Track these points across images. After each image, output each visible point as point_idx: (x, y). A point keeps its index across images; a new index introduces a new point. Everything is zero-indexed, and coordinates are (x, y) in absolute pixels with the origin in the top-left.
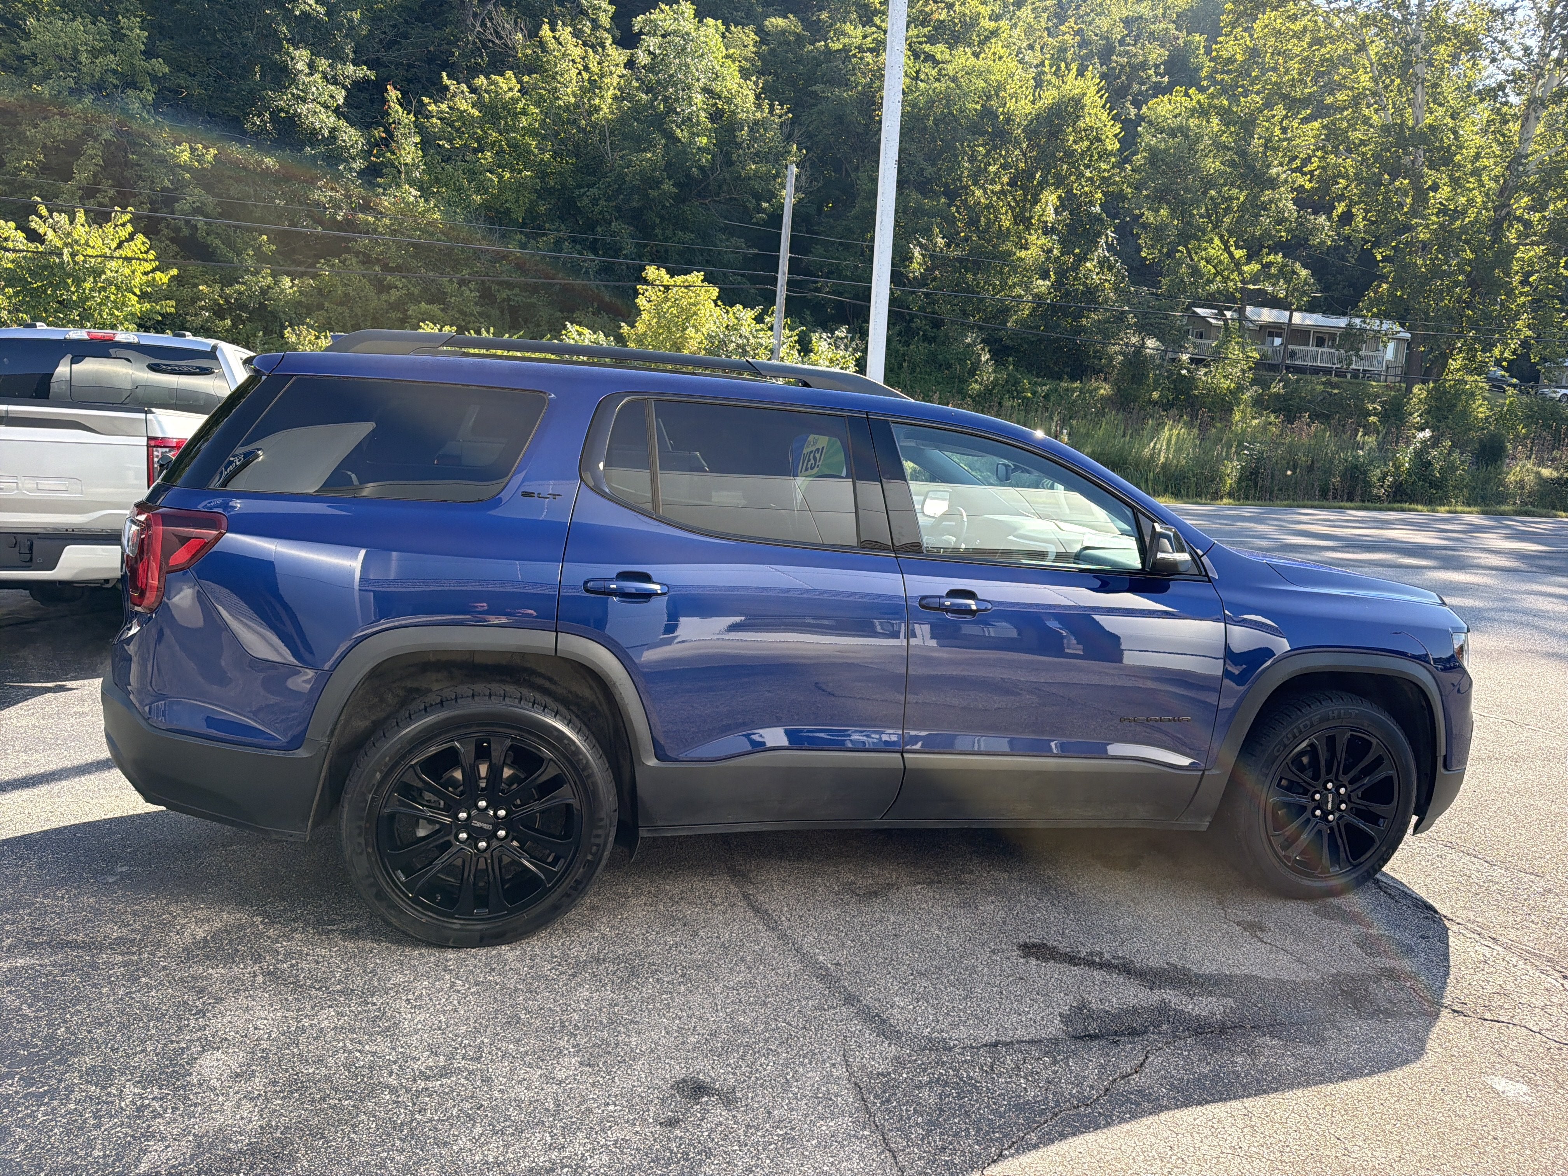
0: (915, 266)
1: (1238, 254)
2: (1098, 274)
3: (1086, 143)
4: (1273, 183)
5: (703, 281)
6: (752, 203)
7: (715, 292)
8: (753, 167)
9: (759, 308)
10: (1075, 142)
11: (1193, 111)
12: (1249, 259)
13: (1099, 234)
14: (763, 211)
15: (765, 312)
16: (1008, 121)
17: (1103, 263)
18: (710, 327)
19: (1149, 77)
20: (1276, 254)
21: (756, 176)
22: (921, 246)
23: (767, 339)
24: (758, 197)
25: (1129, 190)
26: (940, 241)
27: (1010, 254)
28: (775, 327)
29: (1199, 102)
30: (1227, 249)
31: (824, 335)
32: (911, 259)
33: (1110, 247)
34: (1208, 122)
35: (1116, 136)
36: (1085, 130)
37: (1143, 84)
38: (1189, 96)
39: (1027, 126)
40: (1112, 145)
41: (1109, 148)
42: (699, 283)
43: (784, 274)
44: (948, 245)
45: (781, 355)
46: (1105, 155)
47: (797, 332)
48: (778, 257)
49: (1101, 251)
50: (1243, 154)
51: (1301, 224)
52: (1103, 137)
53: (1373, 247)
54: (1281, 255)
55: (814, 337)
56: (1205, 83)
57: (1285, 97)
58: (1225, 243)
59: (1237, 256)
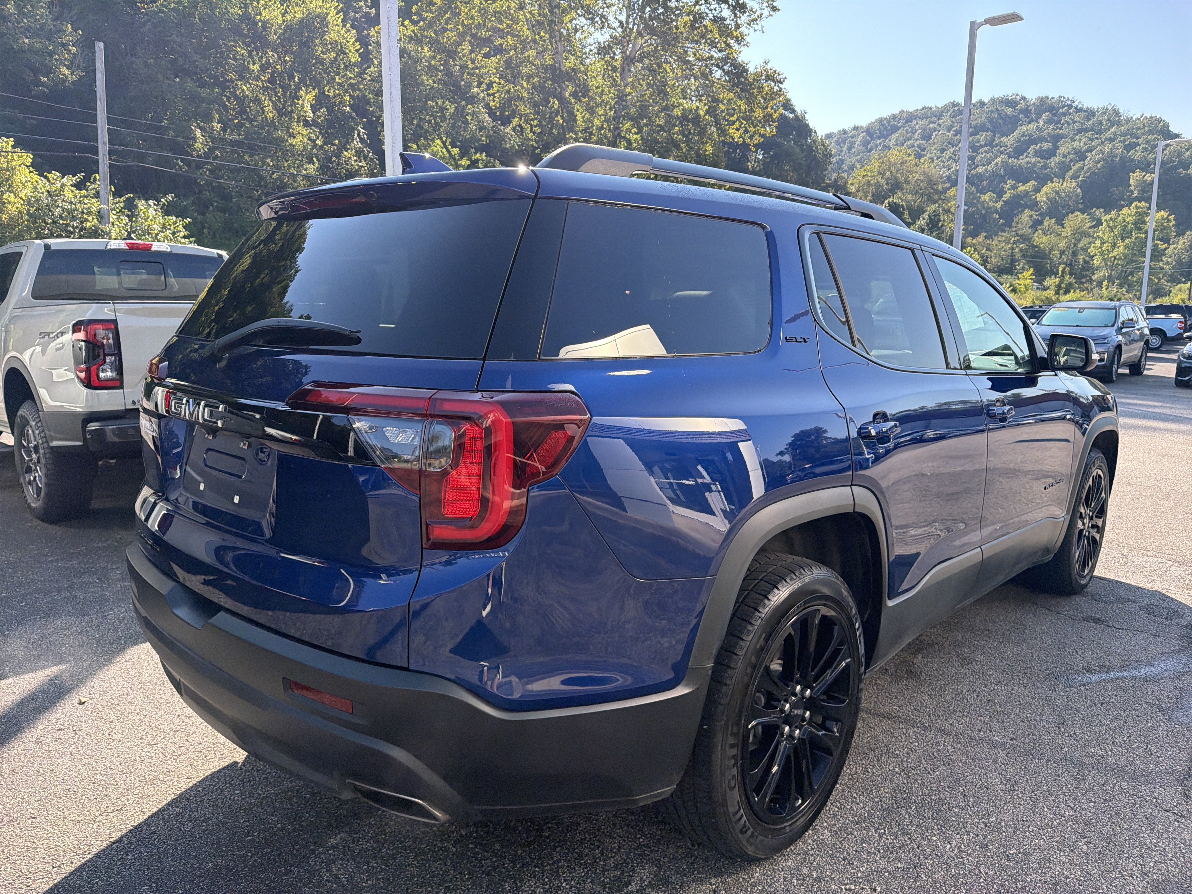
0: (198, 145)
1: (455, 151)
2: (356, 161)
3: (333, 55)
4: (472, 100)
5: (14, 147)
6: (29, 76)
7: (28, 158)
8: (27, 41)
9: (81, 175)
10: (322, 52)
11: (411, 38)
12: (462, 156)
13: (353, 130)
14: (43, 84)
15: (87, 179)
16: (264, 27)
17: (359, 153)
18: (27, 192)
19: (360, 7)
20: (481, 153)
21: (31, 49)
22: (201, 129)
23: (94, 205)
24: (36, 72)
25: (370, 95)
26: (217, 126)
27: (282, 140)
28: (101, 193)
29: (413, 31)
30: (445, 147)
31: (151, 202)
32: (194, 139)
33: (362, 140)
34: (422, 49)
35: (357, 51)
36: (331, 44)
37: (356, 12)
38: (405, 27)
39: (281, 34)
40: (355, 58)
41: (353, 60)
42: (10, 148)
43: (104, 143)
44: (224, 130)
45: (111, 220)
46: (349, 66)
47: (123, 199)
48: (96, 128)
49: (356, 143)
50: (449, 74)
51: (495, 132)
52: (347, 51)
53: (541, 152)
54: (484, 154)
55: (141, 204)
56: (415, 18)
57: (474, 36)
58: (444, 143)
59: (453, 153)
